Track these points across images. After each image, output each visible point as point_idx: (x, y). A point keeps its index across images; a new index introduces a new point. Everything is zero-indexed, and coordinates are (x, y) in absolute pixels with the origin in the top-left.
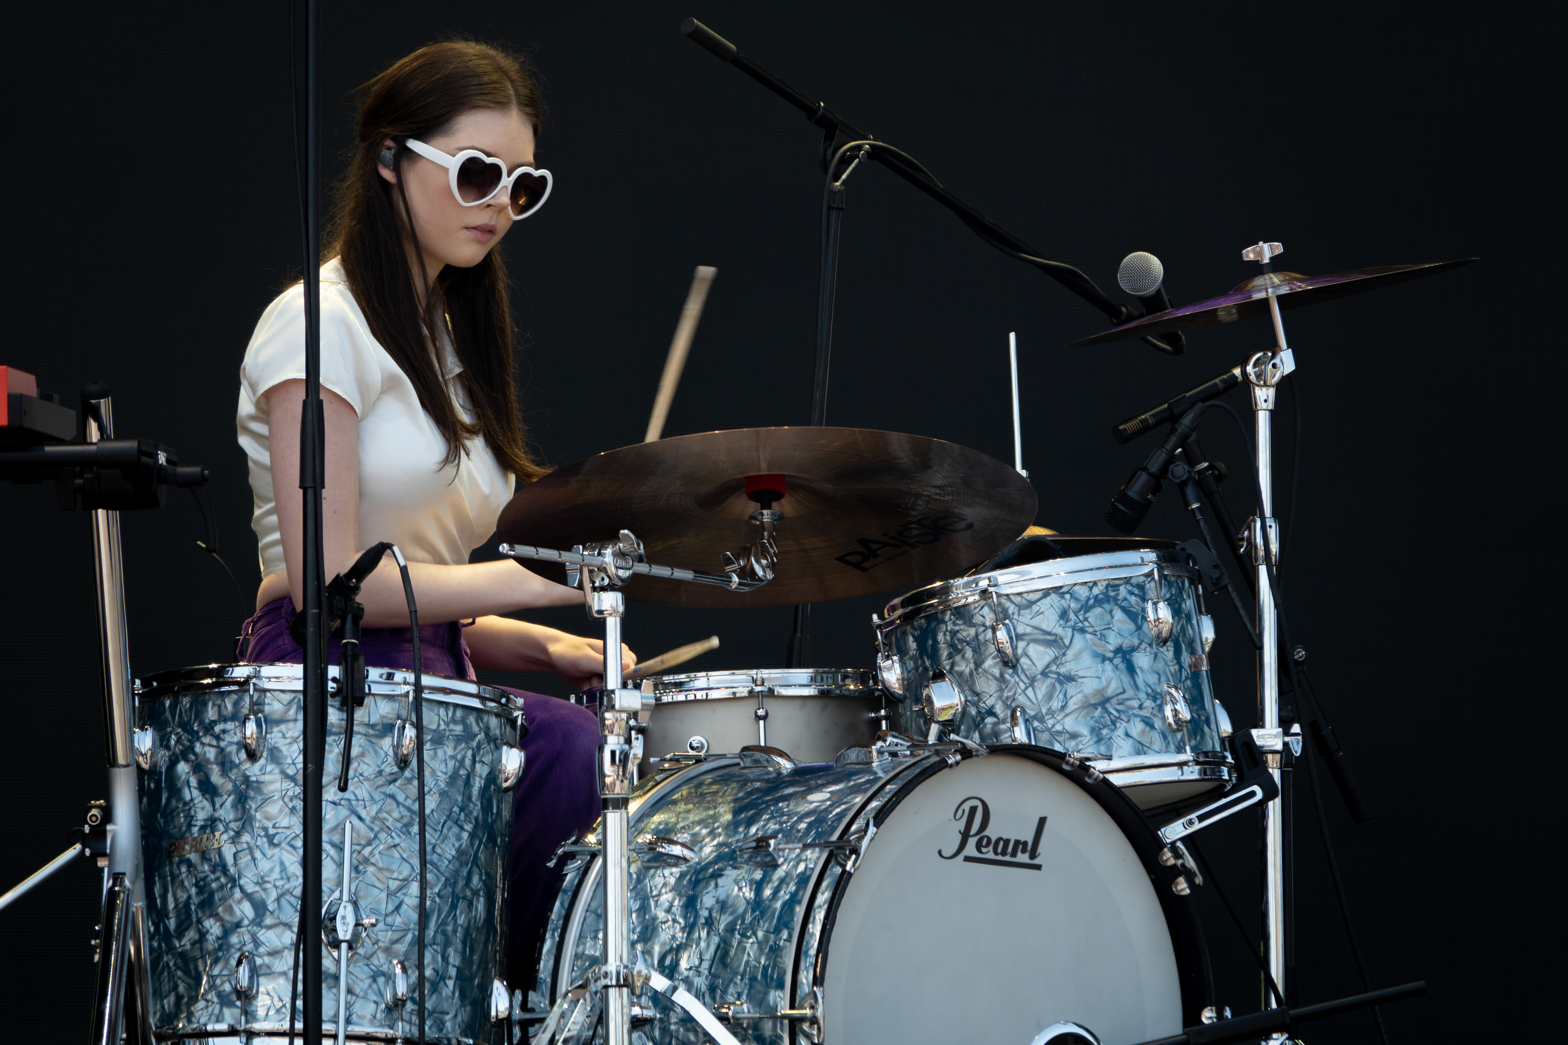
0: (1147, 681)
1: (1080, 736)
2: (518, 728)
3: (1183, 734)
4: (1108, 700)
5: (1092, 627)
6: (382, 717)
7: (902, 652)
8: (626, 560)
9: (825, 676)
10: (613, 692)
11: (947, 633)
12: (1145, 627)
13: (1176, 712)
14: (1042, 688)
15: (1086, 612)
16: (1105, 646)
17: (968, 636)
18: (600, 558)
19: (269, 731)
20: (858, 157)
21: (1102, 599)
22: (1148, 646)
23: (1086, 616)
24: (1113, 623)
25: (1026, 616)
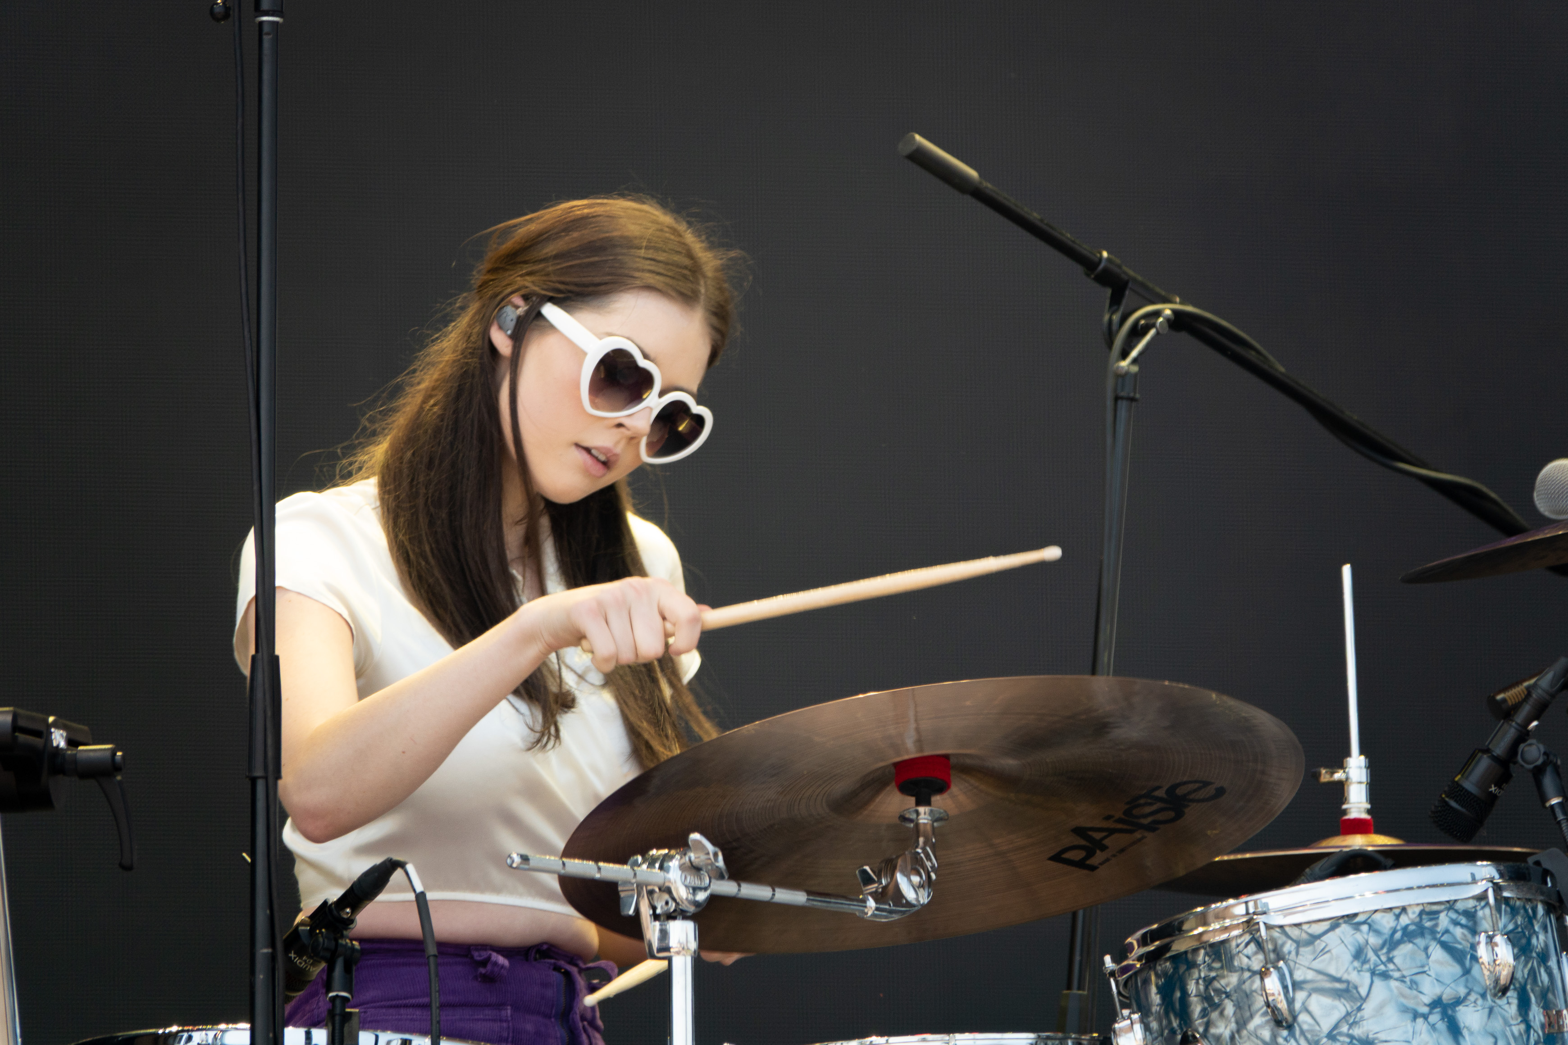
5: (1399, 970)
7: (1144, 1010)
8: (701, 879)
11: (1201, 982)
12: (1475, 971)
15: (1390, 950)
16: (1416, 997)
17: (1227, 985)
18: (662, 874)
20: (1153, 325)
21: (1414, 931)
22: (1479, 997)
23: (1391, 956)
24: (1428, 964)
25: (1306, 956)
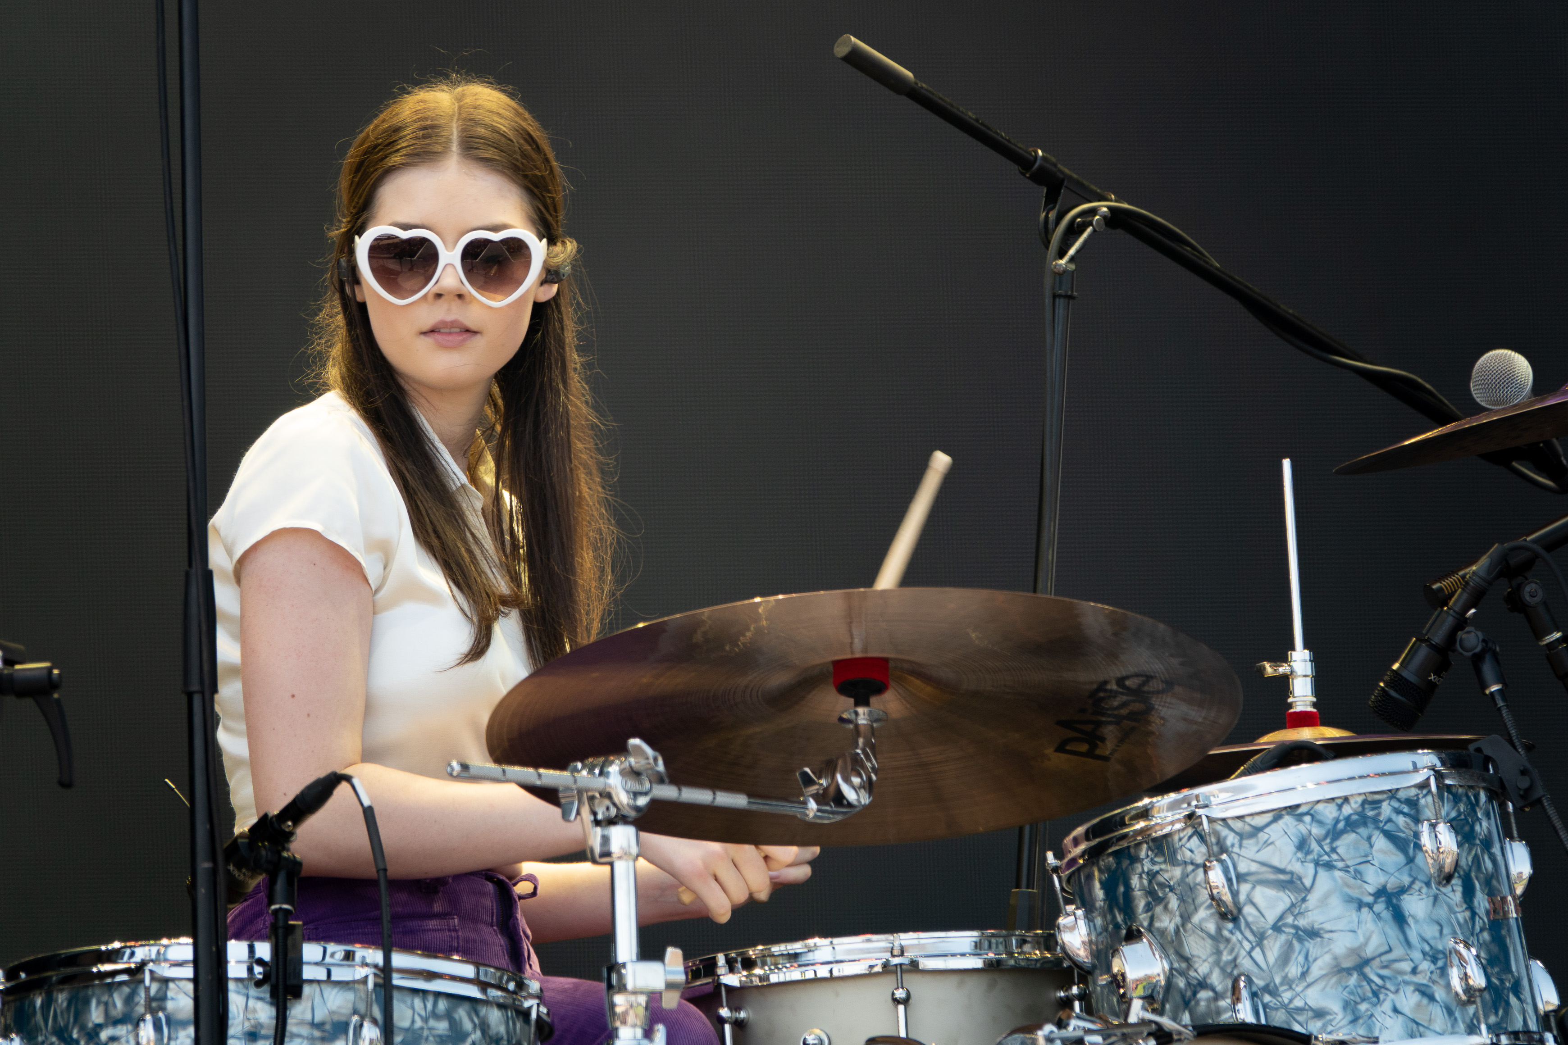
0: (1424, 935)
1: (1328, 1013)
2: (533, 1023)
3: (1477, 1008)
4: (1367, 962)
5: (1343, 860)
6: (332, 1013)
7: (1087, 905)
8: (641, 783)
9: (993, 940)
10: (624, 965)
11: (1144, 876)
12: (1419, 858)
13: (1465, 977)
14: (1274, 947)
15: (1334, 840)
16: (1360, 887)
17: (1171, 878)
18: (602, 779)
19: (173, 1035)
20: (1091, 224)
21: (1357, 820)
22: (1424, 885)
23: (1334, 845)
24: (1372, 854)
25: (1250, 848)
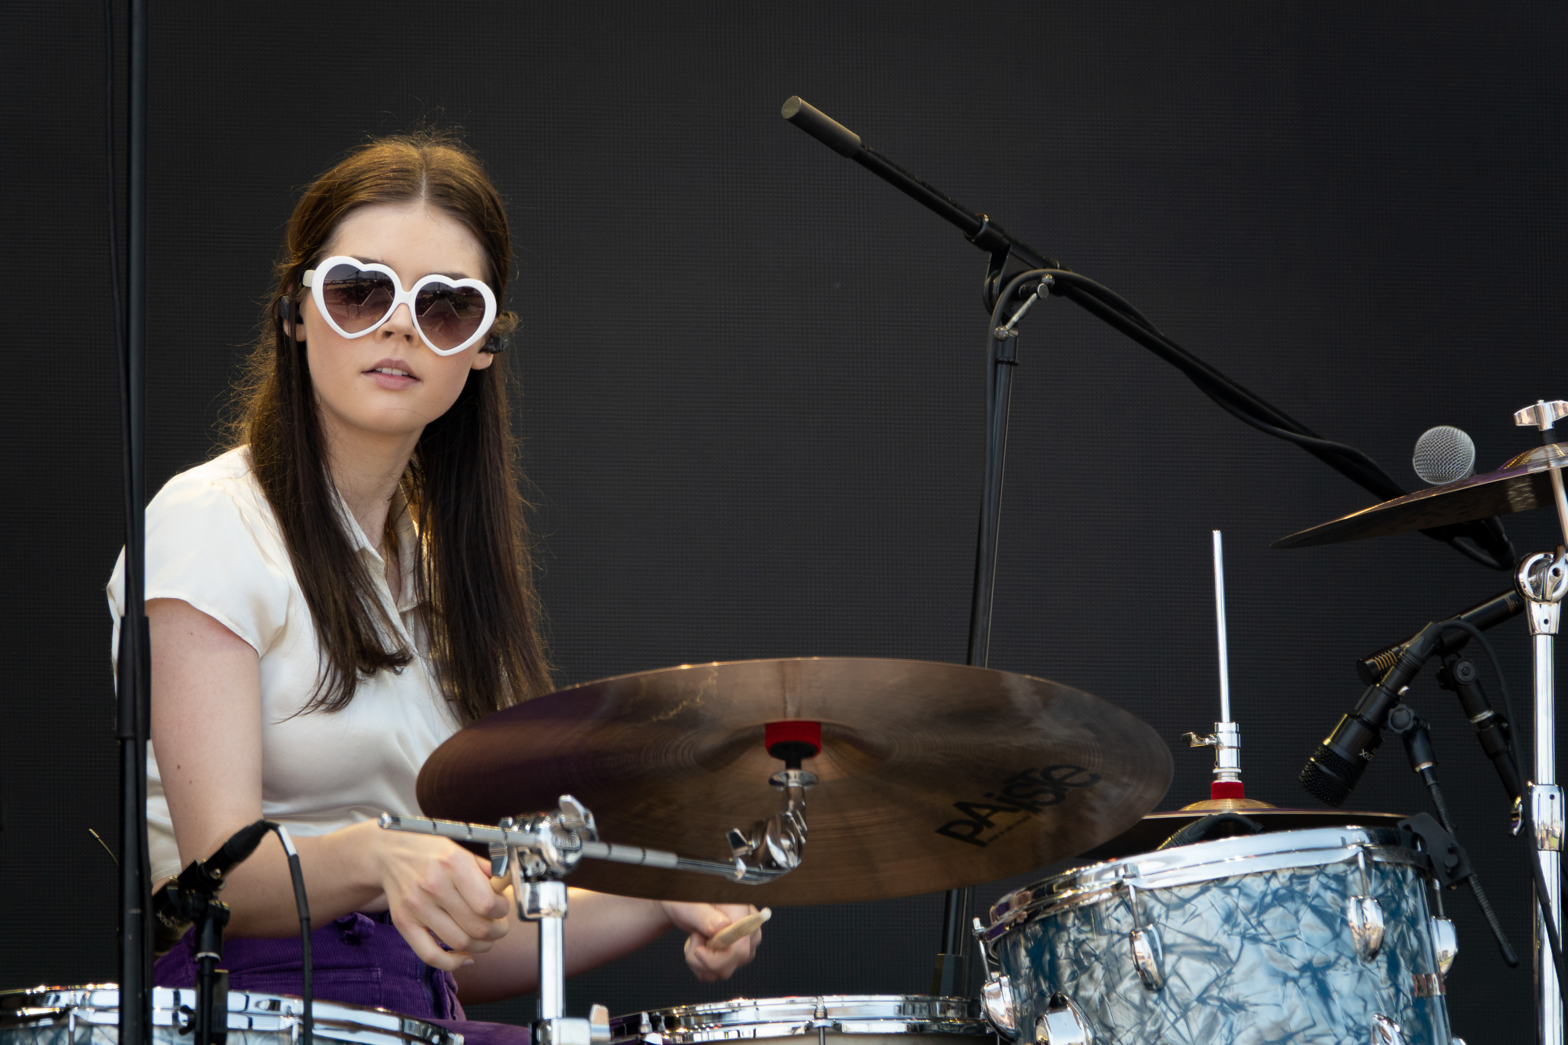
0: (1348, 1010)
4: (1290, 1036)
5: (1269, 934)
7: (1012, 972)
8: (571, 840)
9: (917, 1005)
10: (549, 1022)
11: (1070, 945)
12: (1345, 935)
14: (1198, 1019)
15: (1261, 913)
16: (1286, 961)
17: (1097, 948)
18: (532, 836)
20: (1036, 292)
21: (1284, 895)
22: (1349, 961)
23: (1261, 919)
24: (1299, 929)
25: (1176, 920)
